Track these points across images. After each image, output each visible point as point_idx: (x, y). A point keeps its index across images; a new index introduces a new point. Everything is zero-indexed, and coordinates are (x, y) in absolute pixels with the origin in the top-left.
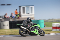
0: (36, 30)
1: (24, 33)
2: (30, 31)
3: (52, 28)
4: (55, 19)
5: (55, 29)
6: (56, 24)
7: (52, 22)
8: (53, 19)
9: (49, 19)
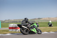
0: (34, 29)
1: (25, 31)
2: (30, 30)
3: (8, 28)
4: (11, 20)
5: (12, 29)
6: (12, 24)
7: (8, 22)
8: (9, 20)
9: (6, 20)
